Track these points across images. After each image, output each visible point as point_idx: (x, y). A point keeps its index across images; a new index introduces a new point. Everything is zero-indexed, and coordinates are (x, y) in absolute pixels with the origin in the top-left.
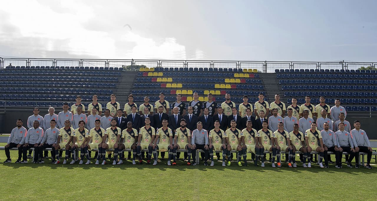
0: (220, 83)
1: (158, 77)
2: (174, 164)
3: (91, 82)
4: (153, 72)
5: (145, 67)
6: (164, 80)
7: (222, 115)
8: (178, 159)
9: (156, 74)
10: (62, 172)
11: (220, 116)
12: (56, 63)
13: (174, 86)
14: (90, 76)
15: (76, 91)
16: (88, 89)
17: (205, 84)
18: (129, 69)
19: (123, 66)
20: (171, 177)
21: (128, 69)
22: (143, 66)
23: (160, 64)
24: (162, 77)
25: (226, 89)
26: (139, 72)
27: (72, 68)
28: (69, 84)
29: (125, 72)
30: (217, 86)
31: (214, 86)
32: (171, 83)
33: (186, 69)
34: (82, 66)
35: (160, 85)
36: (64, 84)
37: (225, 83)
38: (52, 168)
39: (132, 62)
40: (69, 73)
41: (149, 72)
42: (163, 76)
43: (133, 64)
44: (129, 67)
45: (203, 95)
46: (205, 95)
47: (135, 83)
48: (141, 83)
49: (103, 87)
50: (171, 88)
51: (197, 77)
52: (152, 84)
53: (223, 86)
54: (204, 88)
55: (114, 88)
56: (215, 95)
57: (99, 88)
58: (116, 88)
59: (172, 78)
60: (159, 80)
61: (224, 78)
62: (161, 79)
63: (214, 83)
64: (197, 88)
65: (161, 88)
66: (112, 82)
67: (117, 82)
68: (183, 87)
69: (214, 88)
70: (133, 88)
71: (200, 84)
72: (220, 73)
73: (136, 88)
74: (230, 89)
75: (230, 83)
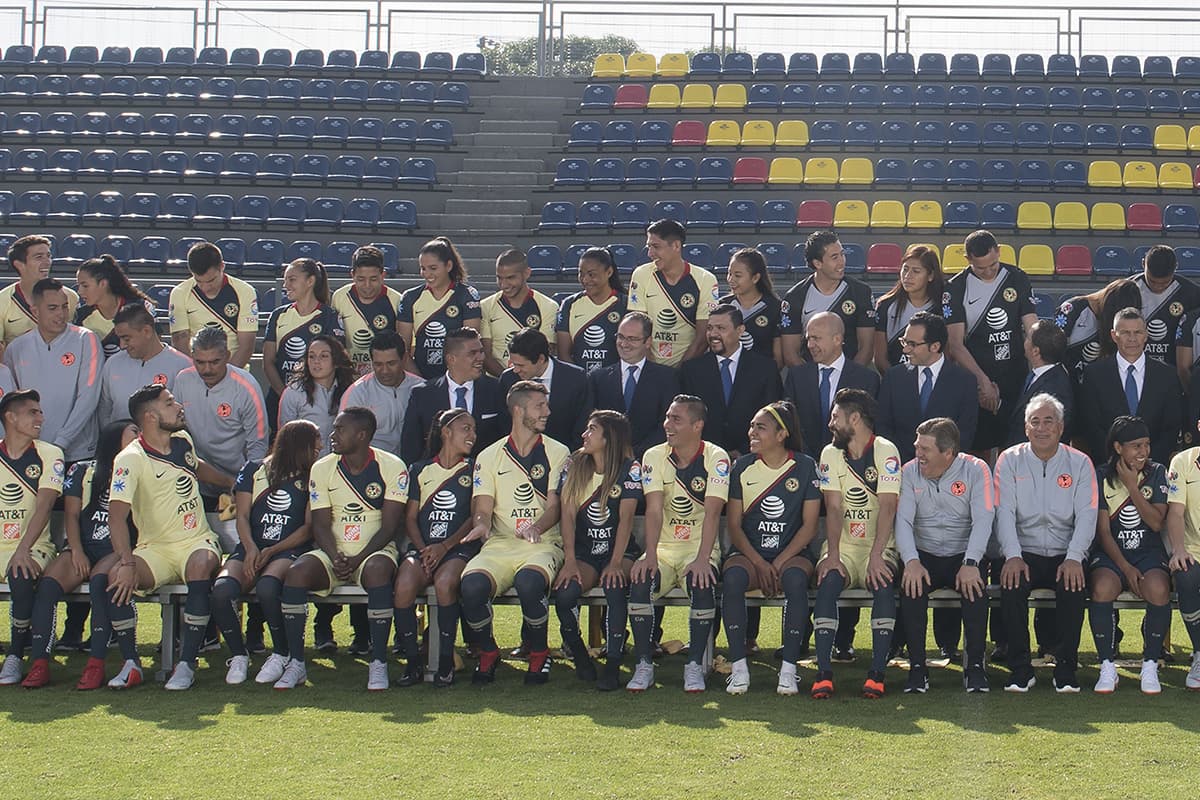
0: (1121, 155)
1: (714, 112)
2: (827, 690)
3: (275, 148)
4: (681, 81)
5: (626, 49)
6: (757, 133)
7: (1140, 364)
8: (845, 655)
9: (698, 96)
10: (87, 740)
11: (1131, 368)
12: (44, 22)
13: (821, 171)
14: (264, 106)
15: (171, 205)
16: (254, 196)
17: (1025, 159)
18: (524, 64)
19: (482, 44)
20: (805, 771)
21: (516, 59)
22: (613, 40)
23: (724, 29)
24: (741, 115)
25: (1159, 191)
26: (591, 80)
27: (149, 55)
28: (129, 162)
29: (496, 81)
30: (1102, 173)
31: (1082, 172)
32: (803, 153)
33: (901, 62)
34: (211, 44)
35: (727, 168)
36: (96, 161)
37: (1158, 156)
38: (14, 719)
39: (542, 15)
40: (129, 87)
41: (656, 79)
42: (746, 108)
43: (552, 27)
44: (522, 54)
45: (1012, 232)
46: (1022, 232)
47: (565, 152)
48: (600, 152)
49: (354, 185)
50: (803, 187)
51: (973, 112)
52: (678, 161)
53: (1138, 174)
54: (1016, 188)
55: (426, 187)
56: (1090, 232)
57: (324, 187)
58: (435, 187)
59: (809, 124)
60: (720, 134)
61: (1145, 123)
62: (732, 124)
63: (1084, 151)
64: (969, 188)
65: (737, 187)
66: (413, 148)
67: (442, 148)
68: (878, 183)
69: (1082, 187)
70: (551, 190)
71: (993, 158)
72: (1125, 87)
73: (567, 188)
74: (1191, 192)
75: (1189, 151)
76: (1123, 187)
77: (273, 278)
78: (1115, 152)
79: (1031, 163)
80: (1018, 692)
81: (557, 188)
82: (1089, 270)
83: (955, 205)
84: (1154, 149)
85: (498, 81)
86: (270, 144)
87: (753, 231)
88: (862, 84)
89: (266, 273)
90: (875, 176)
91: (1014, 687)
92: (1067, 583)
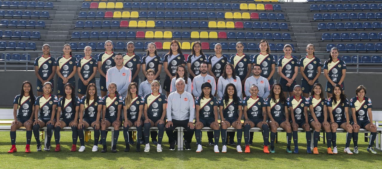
0: (216, 20)
1: (115, 9)
4: (107, 2)
6: (126, 14)
9: (111, 5)
13: (142, 24)
24: (122, 10)
25: (226, 29)
26: (84, 1)
30: (212, 24)
31: (207, 24)
32: (137, 19)
35: (118, 23)
37: (226, 20)
41: (100, 1)
42: (123, 8)
45: (189, 39)
46: (192, 39)
47: (78, 19)
48: (86, 19)
49: (24, 28)
50: (137, 28)
51: (179, 9)
52: (106, 22)
53: (221, 25)
54: (191, 28)
55: (43, 28)
56: (209, 39)
57: (17, 28)
58: (45, 28)
59: (139, 12)
60: (117, 15)
61: (222, 12)
62: (120, 12)
63: (207, 19)
64: (178, 28)
65: (121, 28)
66: (39, 18)
67: (46, 18)
68: (156, 27)
69: (206, 28)
70: (74, 29)
71: (184, 21)
72: (217, 3)
73: (78, 28)
74: (234, 29)
75: (233, 19)
76: (217, 28)
77: (4, 51)
78: (215, 19)
79: (194, 22)
80: (172, 150)
81: (76, 28)
82: (209, 48)
83: (175, 32)
84: (225, 18)
85: (60, 2)
86: (3, 17)
87: (125, 39)
88: (152, 2)
89: (2, 50)
90: (155, 25)
91: (171, 149)
92: (190, 127)
